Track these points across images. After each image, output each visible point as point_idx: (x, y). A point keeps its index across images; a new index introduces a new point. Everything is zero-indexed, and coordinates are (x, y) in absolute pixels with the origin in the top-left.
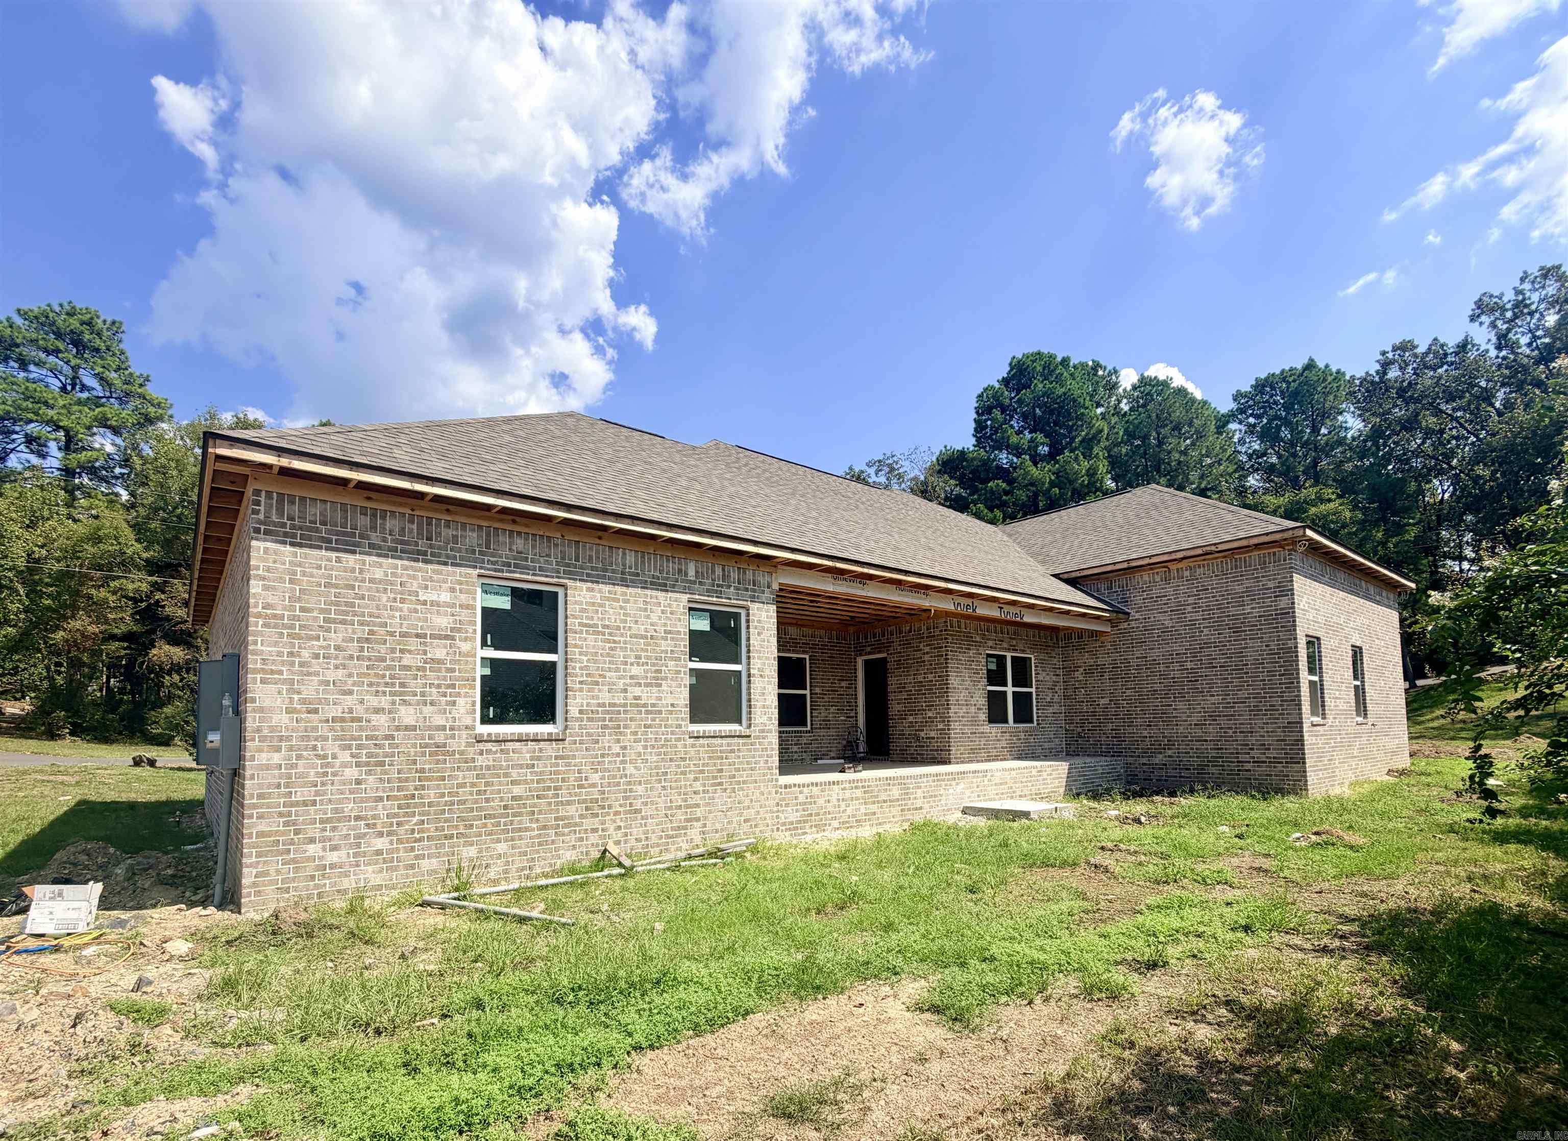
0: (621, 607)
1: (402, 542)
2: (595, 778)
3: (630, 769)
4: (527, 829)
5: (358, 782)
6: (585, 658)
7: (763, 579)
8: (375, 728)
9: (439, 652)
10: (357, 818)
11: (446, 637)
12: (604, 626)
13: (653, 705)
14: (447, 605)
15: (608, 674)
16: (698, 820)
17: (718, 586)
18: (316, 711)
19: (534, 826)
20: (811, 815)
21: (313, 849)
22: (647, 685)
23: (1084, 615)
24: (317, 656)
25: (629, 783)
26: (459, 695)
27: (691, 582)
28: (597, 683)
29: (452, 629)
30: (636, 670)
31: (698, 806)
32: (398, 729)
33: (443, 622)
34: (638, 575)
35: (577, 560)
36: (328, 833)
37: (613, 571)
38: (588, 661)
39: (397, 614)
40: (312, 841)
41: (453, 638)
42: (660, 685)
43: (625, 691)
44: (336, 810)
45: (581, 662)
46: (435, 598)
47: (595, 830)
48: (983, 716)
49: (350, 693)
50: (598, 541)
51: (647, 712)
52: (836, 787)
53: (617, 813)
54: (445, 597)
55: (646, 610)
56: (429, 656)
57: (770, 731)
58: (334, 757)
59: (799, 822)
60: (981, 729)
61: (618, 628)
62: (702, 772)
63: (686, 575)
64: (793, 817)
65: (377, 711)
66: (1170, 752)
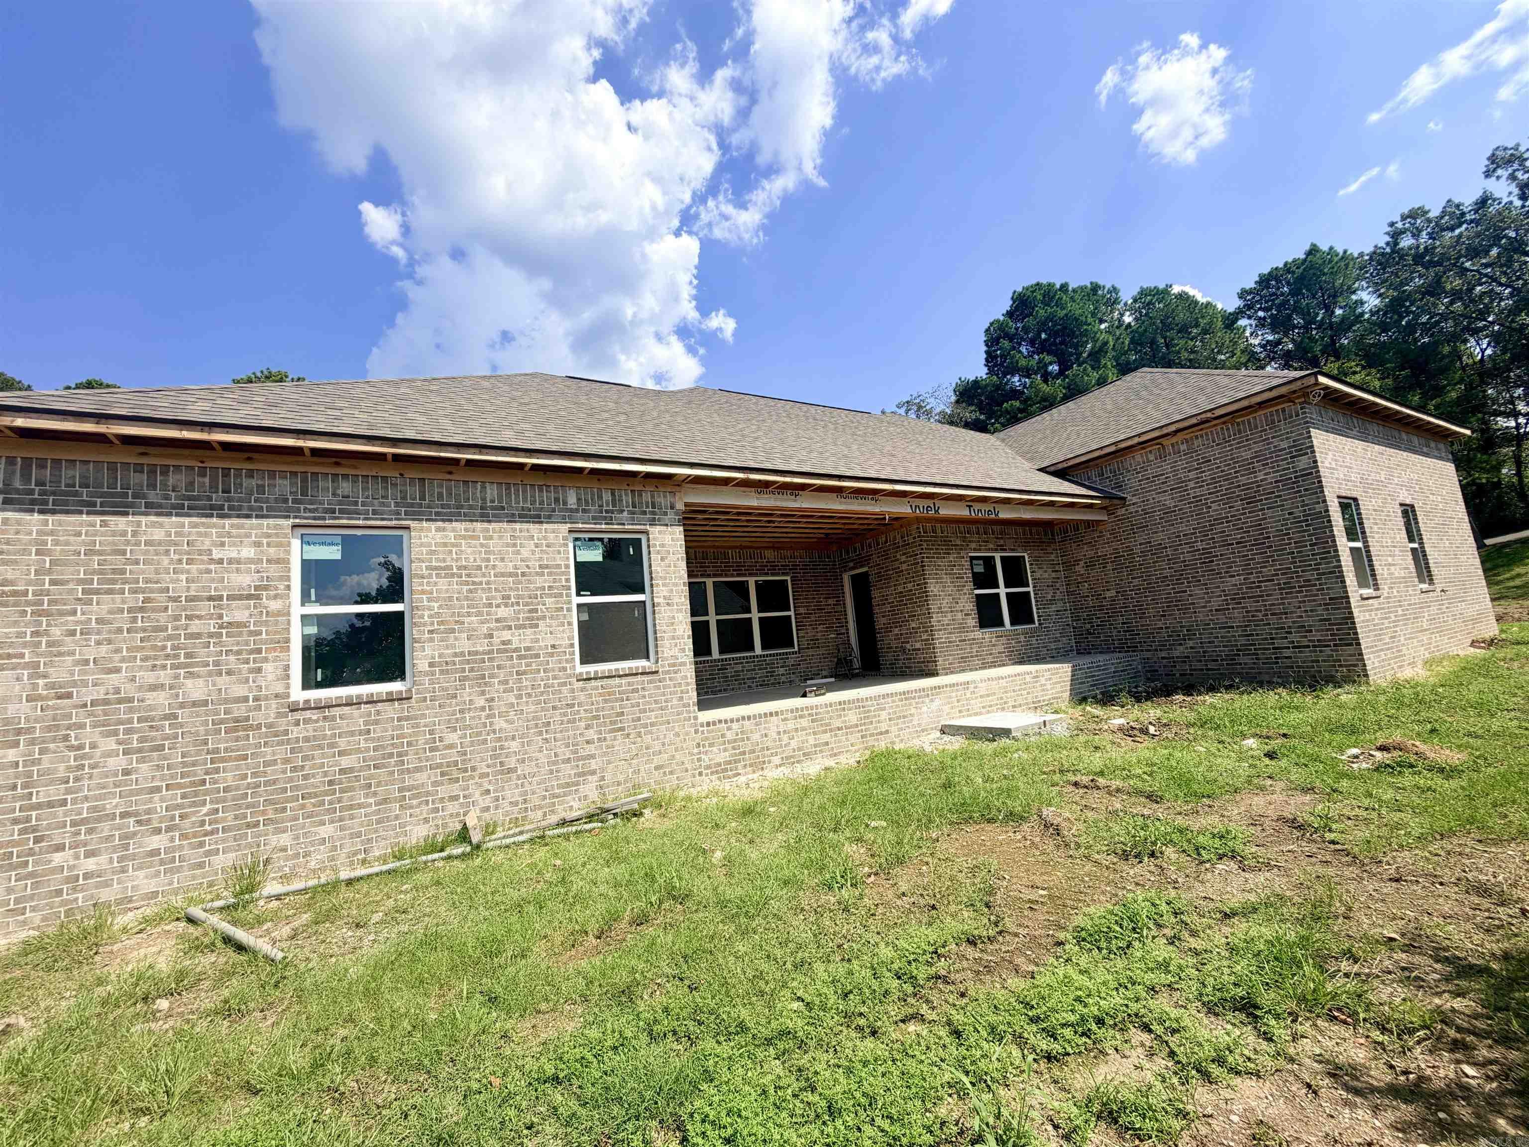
0: (482, 545)
1: (189, 498)
2: (453, 738)
3: (499, 723)
4: (360, 806)
5: (126, 772)
6: (436, 605)
7: (663, 500)
8: (151, 708)
9: (239, 613)
10: (123, 815)
11: (249, 597)
12: (459, 568)
13: (528, 649)
14: (250, 561)
15: (467, 620)
16: (593, 773)
17: (607, 512)
18: (69, 696)
19: (372, 800)
20: (744, 753)
21: (58, 858)
22: (518, 627)
23: (1072, 505)
24: (73, 633)
25: (499, 739)
26: (266, 660)
27: (571, 510)
28: (453, 631)
29: (257, 588)
30: (502, 612)
31: (592, 757)
32: (182, 706)
33: (245, 580)
34: (503, 508)
35: (423, 498)
36: (83, 837)
37: (471, 507)
38: (440, 607)
39: (183, 577)
40: (60, 848)
41: (258, 597)
42: (537, 626)
43: (491, 636)
44: (94, 809)
45: (430, 609)
46: (234, 555)
47: (454, 798)
48: (972, 621)
49: (118, 670)
50: (448, 477)
51: (520, 657)
52: (774, 718)
53: (483, 776)
54: (248, 552)
55: (515, 545)
56: (225, 619)
57: (683, 664)
58: (93, 746)
59: (729, 763)
60: (971, 635)
61: (479, 568)
62: (597, 717)
63: (565, 503)
64: (722, 757)
65: (154, 688)
66: (1191, 643)
